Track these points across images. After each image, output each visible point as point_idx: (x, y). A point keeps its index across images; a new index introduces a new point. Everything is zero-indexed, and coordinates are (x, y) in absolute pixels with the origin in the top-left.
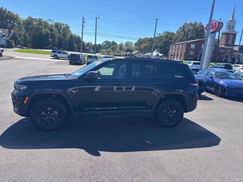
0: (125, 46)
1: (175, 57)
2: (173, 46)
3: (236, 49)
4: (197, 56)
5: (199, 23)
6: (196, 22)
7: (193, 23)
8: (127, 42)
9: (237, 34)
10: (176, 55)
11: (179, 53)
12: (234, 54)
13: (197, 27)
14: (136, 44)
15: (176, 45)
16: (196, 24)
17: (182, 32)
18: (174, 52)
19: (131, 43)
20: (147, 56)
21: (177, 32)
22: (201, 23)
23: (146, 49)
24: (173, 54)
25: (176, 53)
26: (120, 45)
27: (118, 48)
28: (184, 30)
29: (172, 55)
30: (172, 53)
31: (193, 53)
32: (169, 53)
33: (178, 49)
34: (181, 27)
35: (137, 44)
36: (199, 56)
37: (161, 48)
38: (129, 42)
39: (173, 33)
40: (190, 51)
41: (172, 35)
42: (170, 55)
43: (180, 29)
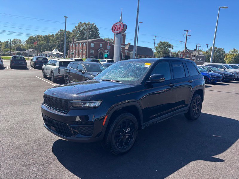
0: (12, 43)
1: (77, 55)
2: (73, 44)
3: (127, 47)
4: (97, 55)
5: (92, 23)
6: (89, 23)
7: (87, 23)
8: (15, 39)
9: (126, 35)
10: (77, 54)
11: (80, 52)
12: (125, 52)
13: (91, 27)
14: (27, 42)
15: (76, 43)
16: (90, 24)
17: (78, 31)
18: (74, 50)
19: (20, 40)
20: (45, 55)
21: (73, 31)
22: (94, 24)
23: (42, 48)
24: (74, 52)
25: (77, 52)
26: (5, 42)
27: (3, 46)
28: (79, 29)
29: (74, 54)
30: (72, 52)
31: (93, 51)
32: (69, 51)
33: (78, 48)
34: (77, 26)
35: (29, 42)
36: (99, 54)
37: (59, 46)
38: (17, 40)
39: (69, 31)
40: (91, 50)
41: (68, 34)
42: (71, 53)
43: (75, 28)
